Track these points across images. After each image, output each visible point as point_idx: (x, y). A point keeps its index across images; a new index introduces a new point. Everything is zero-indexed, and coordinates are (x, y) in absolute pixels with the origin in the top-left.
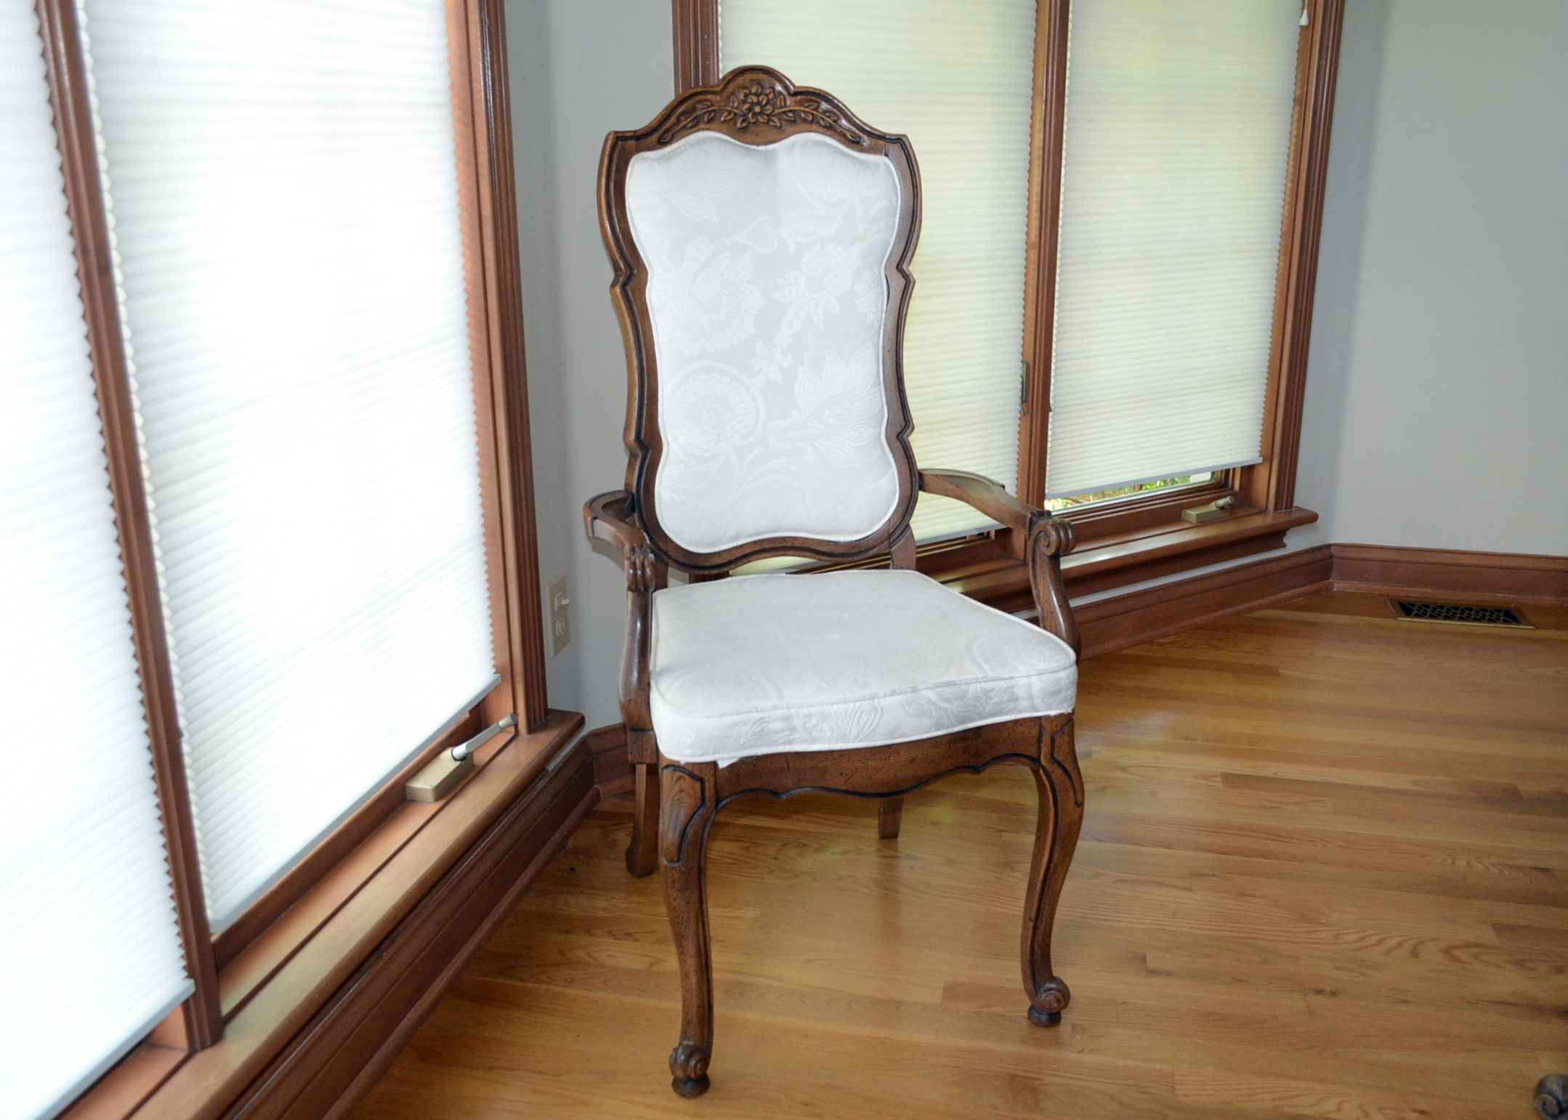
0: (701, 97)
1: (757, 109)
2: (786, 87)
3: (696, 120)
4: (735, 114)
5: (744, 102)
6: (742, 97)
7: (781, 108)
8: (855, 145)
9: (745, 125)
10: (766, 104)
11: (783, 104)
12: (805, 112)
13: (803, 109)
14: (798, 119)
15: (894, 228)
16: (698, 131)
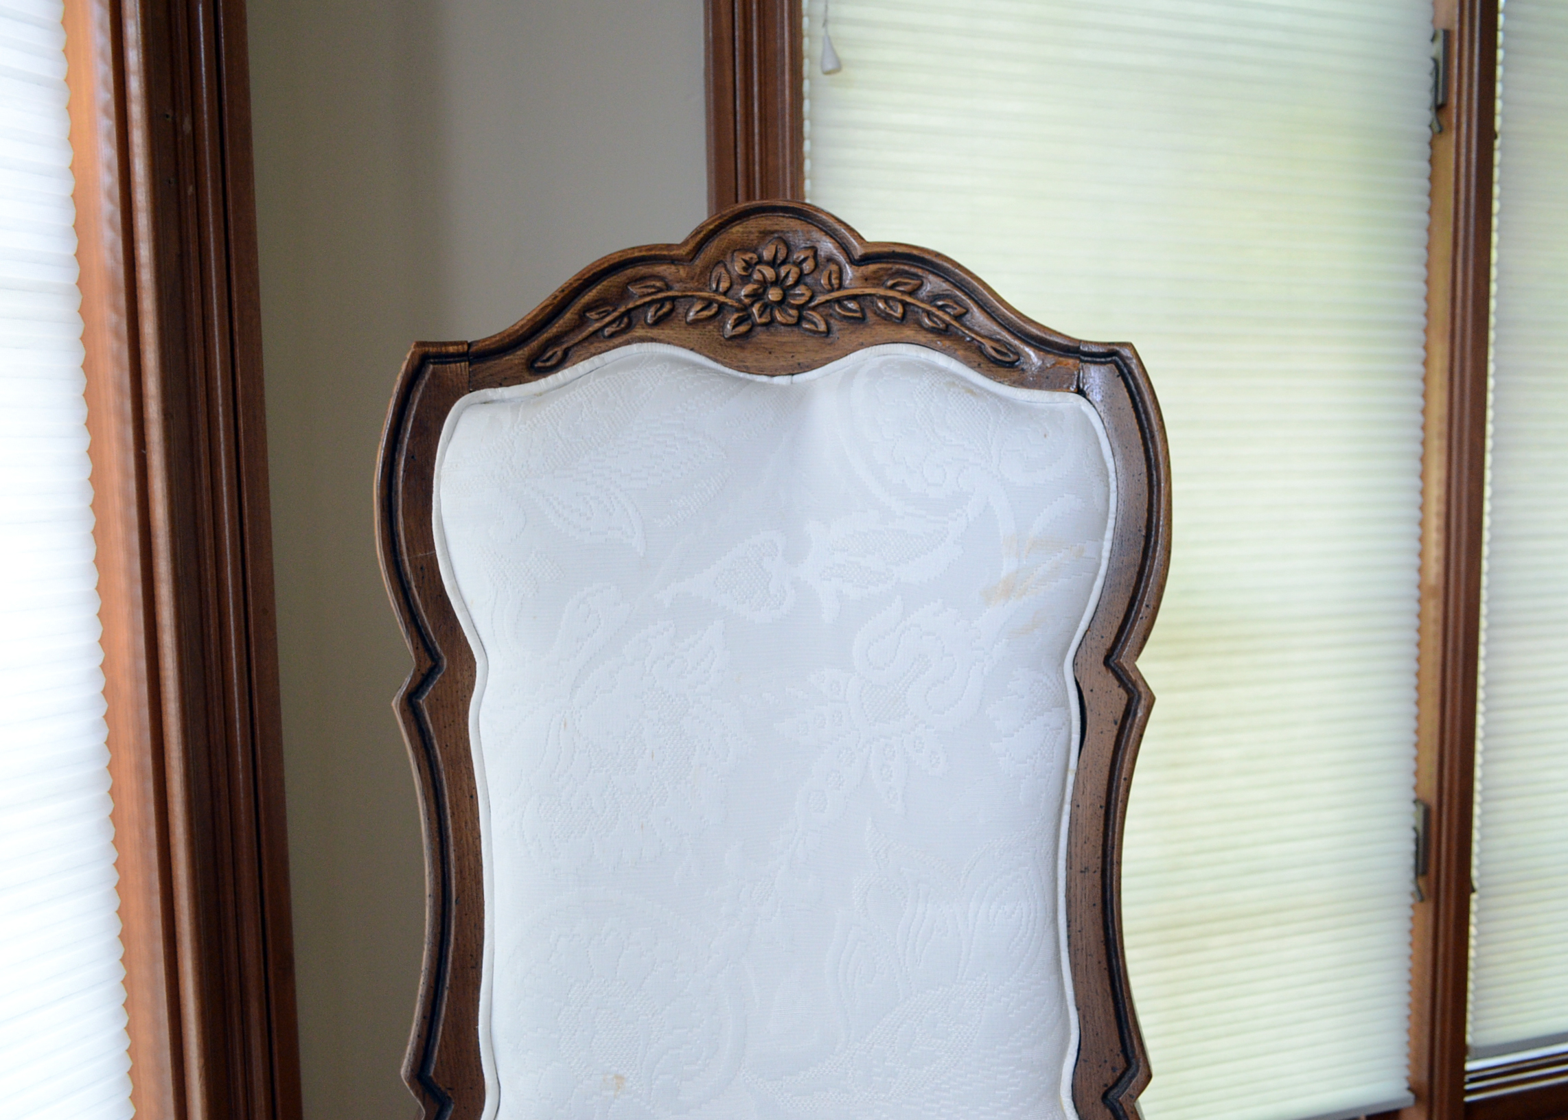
0: (642, 270)
1: (774, 295)
2: (845, 248)
3: (626, 320)
4: (722, 306)
5: (745, 279)
6: (738, 268)
7: (832, 290)
8: (1002, 371)
9: (742, 329)
10: (797, 283)
11: (835, 282)
12: (886, 299)
13: (881, 291)
14: (869, 315)
15: (1099, 565)
16: (628, 343)
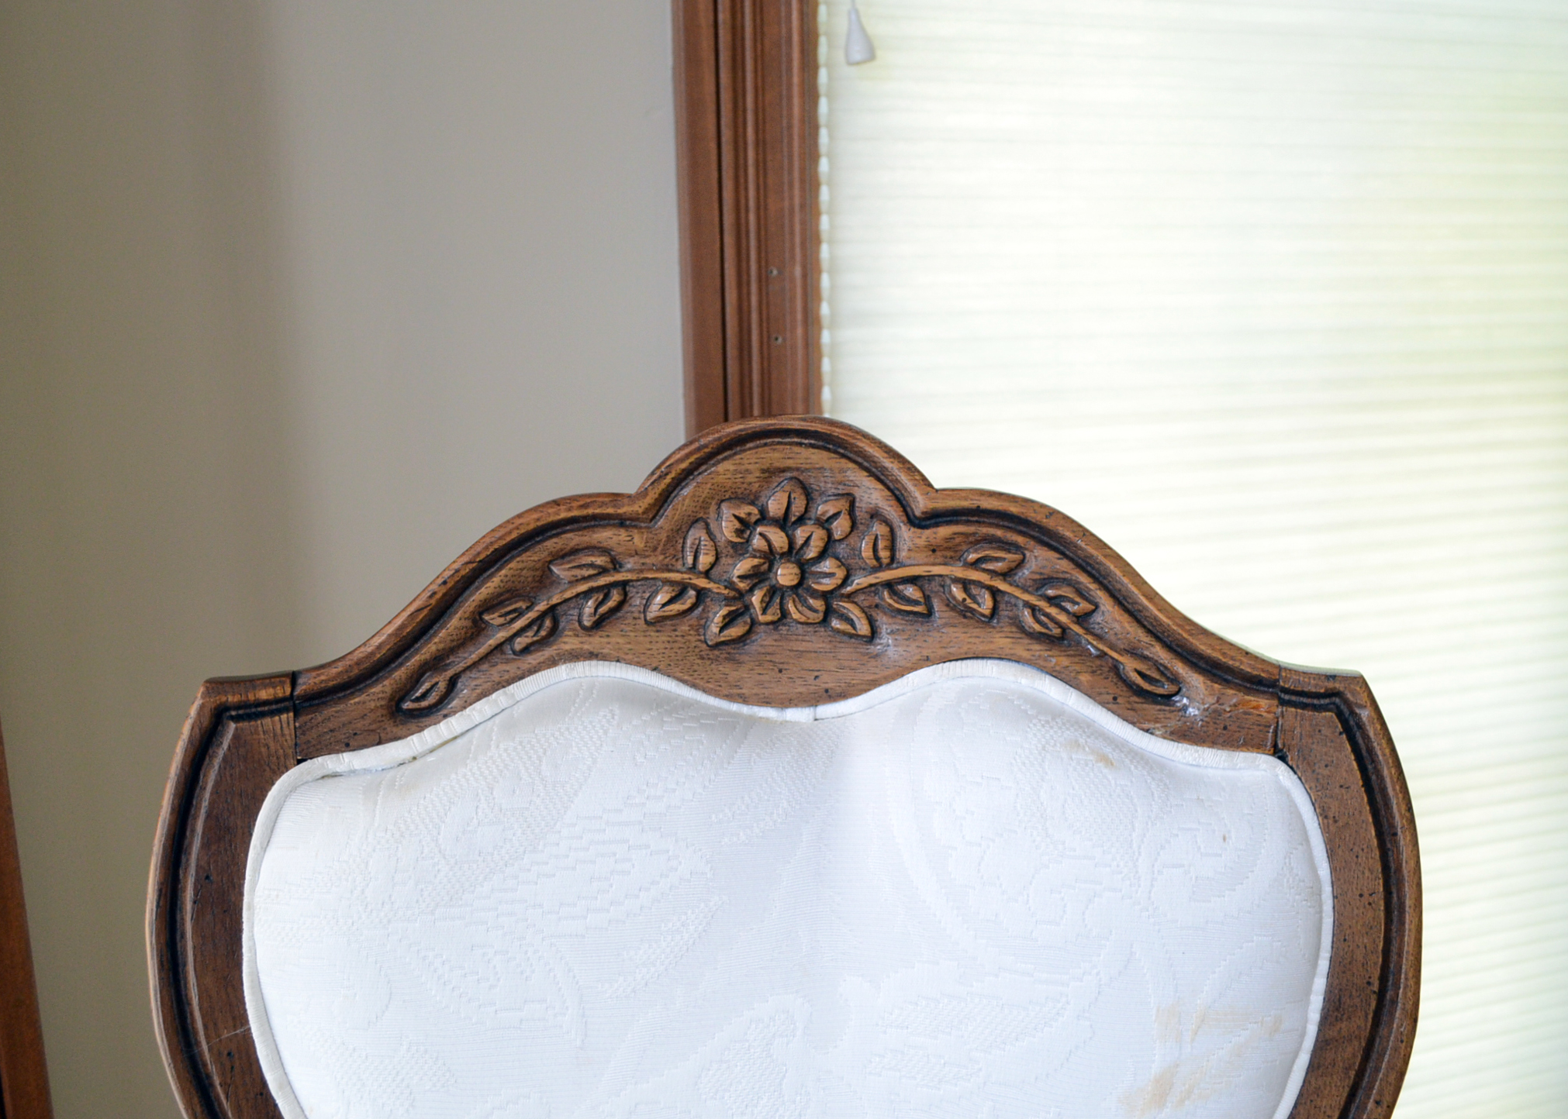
0: (572, 539)
1: (785, 575)
2: (900, 499)
3: (548, 623)
4: (701, 593)
5: (740, 549)
6: (727, 529)
7: (879, 567)
8: (1152, 709)
9: (735, 631)
10: (822, 555)
11: (884, 554)
12: (965, 584)
13: (958, 572)
14: (937, 605)
16: (552, 663)
